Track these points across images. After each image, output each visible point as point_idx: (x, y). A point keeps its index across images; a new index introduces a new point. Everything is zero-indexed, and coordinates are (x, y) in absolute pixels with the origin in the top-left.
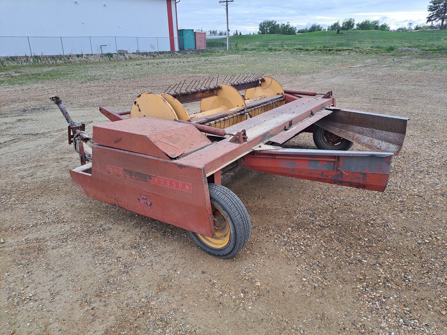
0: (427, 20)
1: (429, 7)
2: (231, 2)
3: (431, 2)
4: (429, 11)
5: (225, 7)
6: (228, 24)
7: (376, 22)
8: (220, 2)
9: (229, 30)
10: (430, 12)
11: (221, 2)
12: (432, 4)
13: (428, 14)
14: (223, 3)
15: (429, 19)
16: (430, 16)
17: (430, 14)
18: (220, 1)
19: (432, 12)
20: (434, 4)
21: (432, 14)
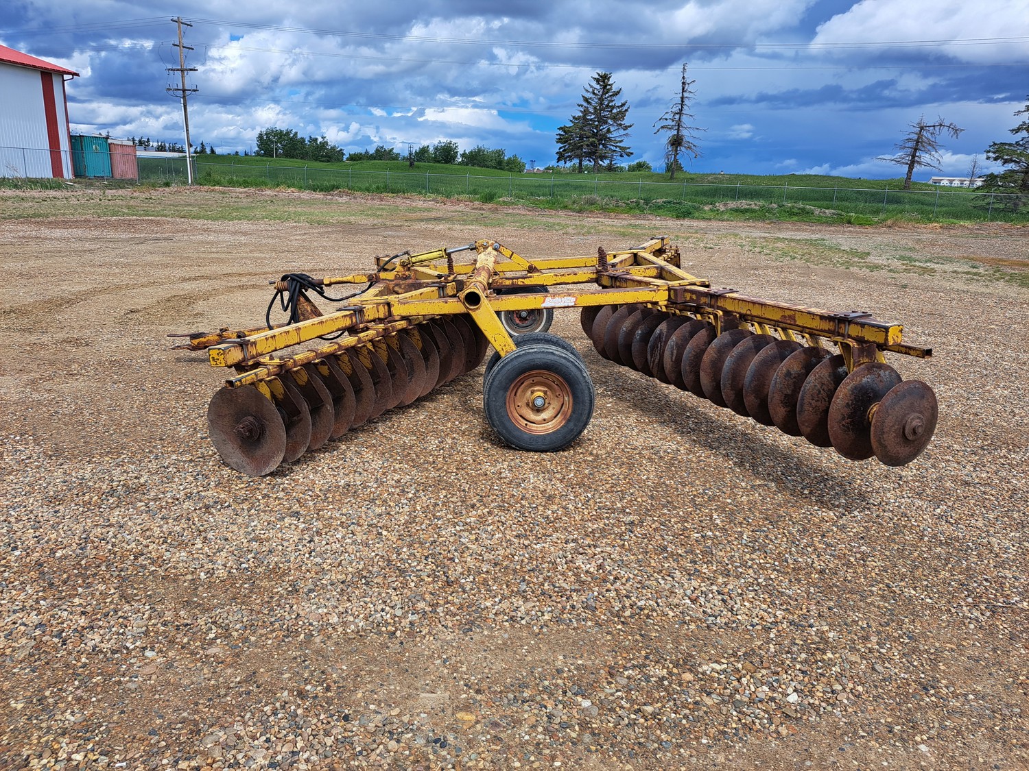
0: (557, 157)
2: (194, 93)
3: (560, 129)
8: (169, 89)
10: (560, 145)
12: (561, 132)
14: (175, 92)
15: (561, 156)
16: (561, 150)
19: (563, 145)
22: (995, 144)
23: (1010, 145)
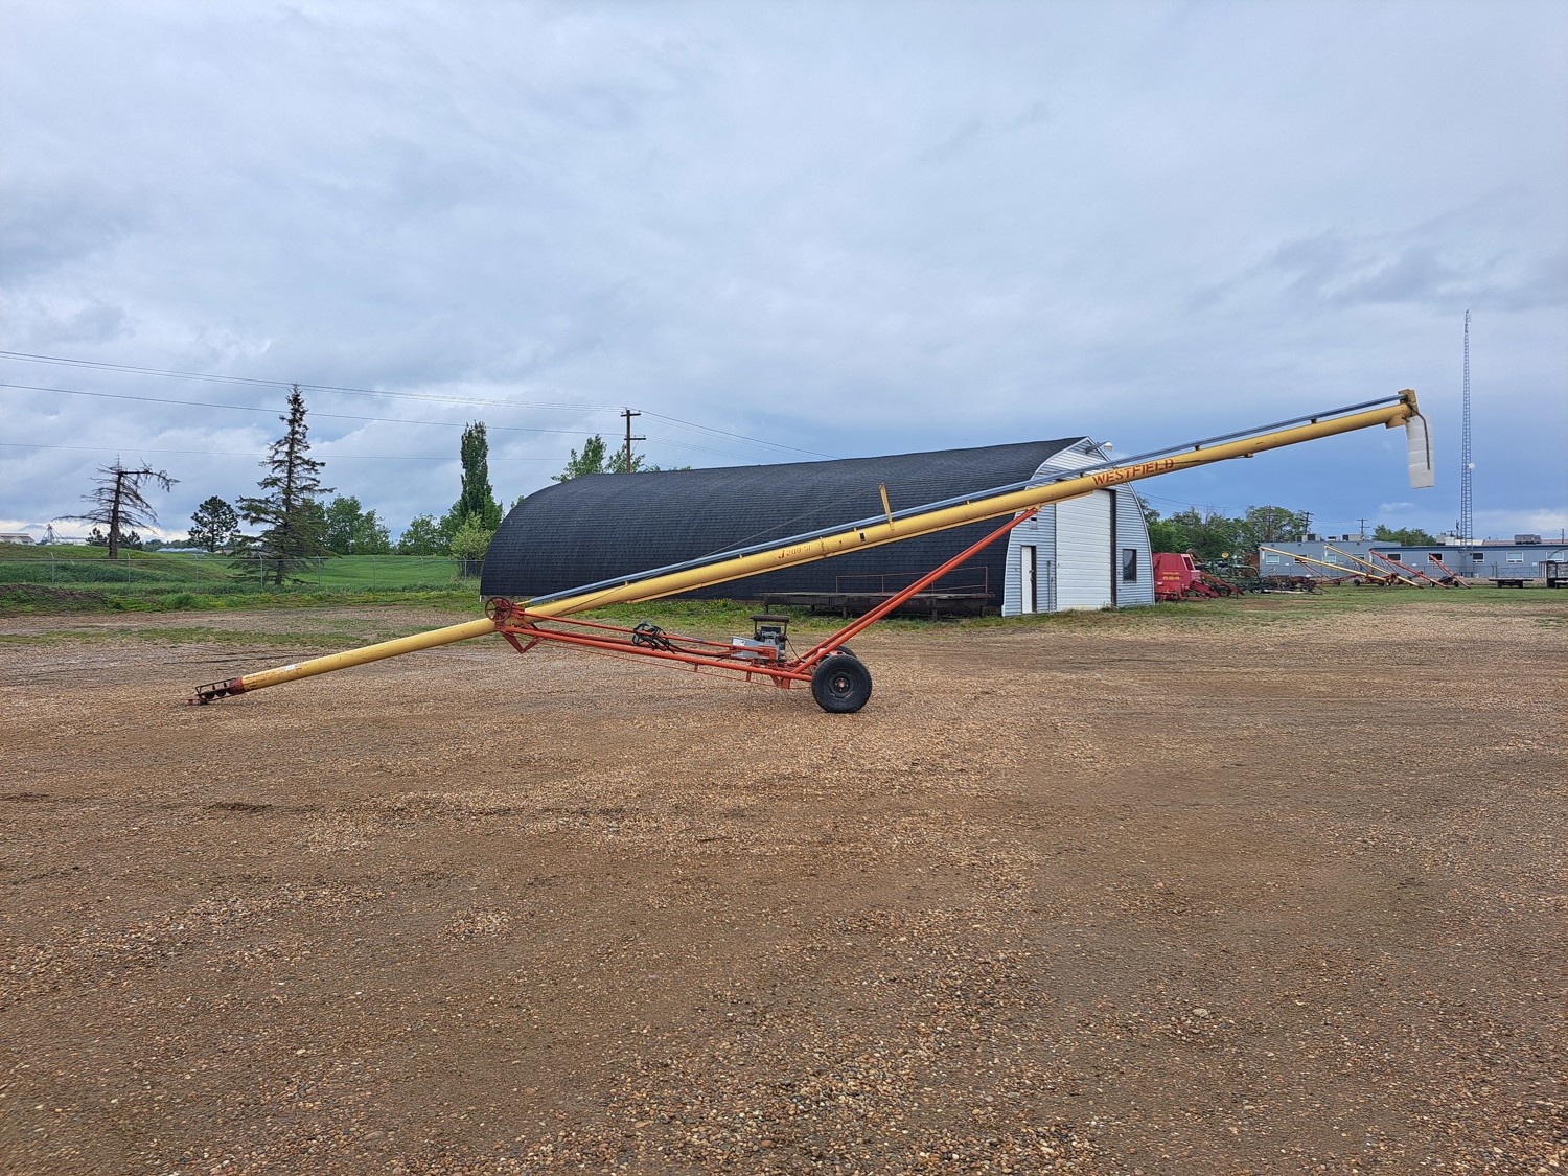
22: (242, 500)
23: (260, 501)
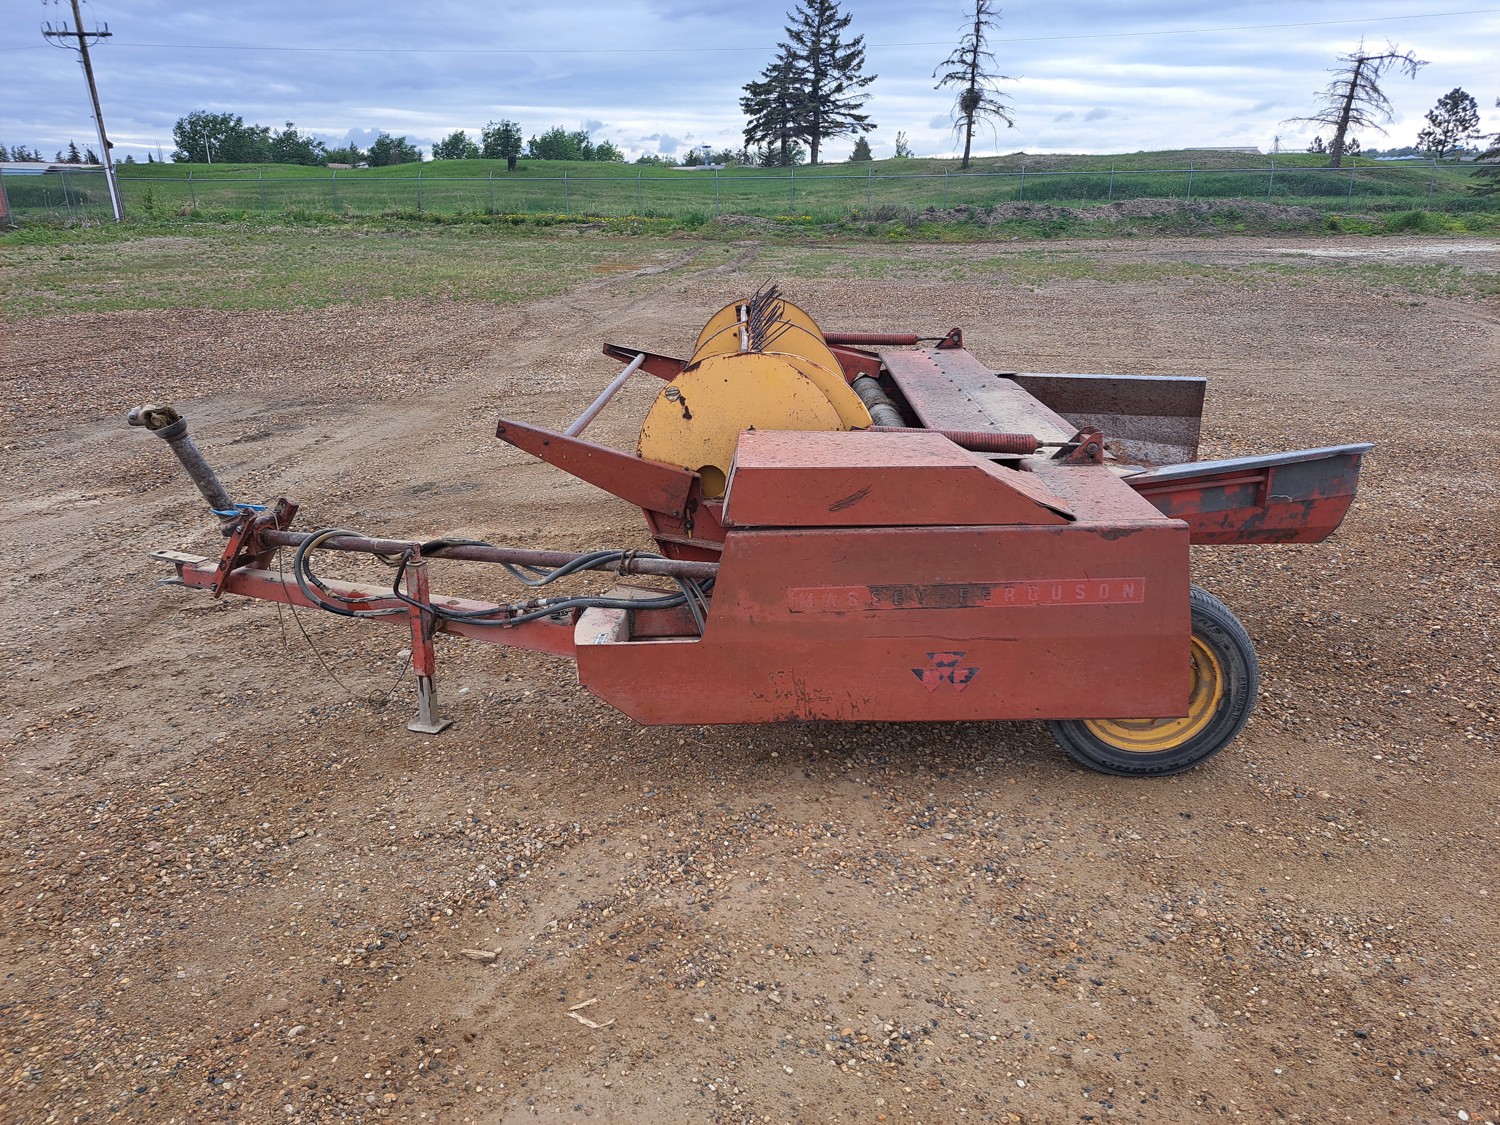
0: (744, 137)
1: (743, 102)
2: (101, 39)
3: (746, 89)
4: (746, 112)
5: (78, 56)
6: (100, 121)
7: (580, 137)
8: (49, 34)
9: (109, 145)
10: (749, 117)
11: (54, 34)
12: (748, 94)
13: (744, 120)
14: (62, 38)
15: (750, 135)
16: (751, 126)
17: (751, 122)
18: (46, 29)
19: (754, 117)
20: (755, 93)
21: (755, 123)
